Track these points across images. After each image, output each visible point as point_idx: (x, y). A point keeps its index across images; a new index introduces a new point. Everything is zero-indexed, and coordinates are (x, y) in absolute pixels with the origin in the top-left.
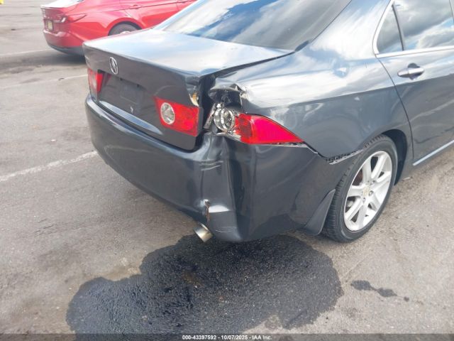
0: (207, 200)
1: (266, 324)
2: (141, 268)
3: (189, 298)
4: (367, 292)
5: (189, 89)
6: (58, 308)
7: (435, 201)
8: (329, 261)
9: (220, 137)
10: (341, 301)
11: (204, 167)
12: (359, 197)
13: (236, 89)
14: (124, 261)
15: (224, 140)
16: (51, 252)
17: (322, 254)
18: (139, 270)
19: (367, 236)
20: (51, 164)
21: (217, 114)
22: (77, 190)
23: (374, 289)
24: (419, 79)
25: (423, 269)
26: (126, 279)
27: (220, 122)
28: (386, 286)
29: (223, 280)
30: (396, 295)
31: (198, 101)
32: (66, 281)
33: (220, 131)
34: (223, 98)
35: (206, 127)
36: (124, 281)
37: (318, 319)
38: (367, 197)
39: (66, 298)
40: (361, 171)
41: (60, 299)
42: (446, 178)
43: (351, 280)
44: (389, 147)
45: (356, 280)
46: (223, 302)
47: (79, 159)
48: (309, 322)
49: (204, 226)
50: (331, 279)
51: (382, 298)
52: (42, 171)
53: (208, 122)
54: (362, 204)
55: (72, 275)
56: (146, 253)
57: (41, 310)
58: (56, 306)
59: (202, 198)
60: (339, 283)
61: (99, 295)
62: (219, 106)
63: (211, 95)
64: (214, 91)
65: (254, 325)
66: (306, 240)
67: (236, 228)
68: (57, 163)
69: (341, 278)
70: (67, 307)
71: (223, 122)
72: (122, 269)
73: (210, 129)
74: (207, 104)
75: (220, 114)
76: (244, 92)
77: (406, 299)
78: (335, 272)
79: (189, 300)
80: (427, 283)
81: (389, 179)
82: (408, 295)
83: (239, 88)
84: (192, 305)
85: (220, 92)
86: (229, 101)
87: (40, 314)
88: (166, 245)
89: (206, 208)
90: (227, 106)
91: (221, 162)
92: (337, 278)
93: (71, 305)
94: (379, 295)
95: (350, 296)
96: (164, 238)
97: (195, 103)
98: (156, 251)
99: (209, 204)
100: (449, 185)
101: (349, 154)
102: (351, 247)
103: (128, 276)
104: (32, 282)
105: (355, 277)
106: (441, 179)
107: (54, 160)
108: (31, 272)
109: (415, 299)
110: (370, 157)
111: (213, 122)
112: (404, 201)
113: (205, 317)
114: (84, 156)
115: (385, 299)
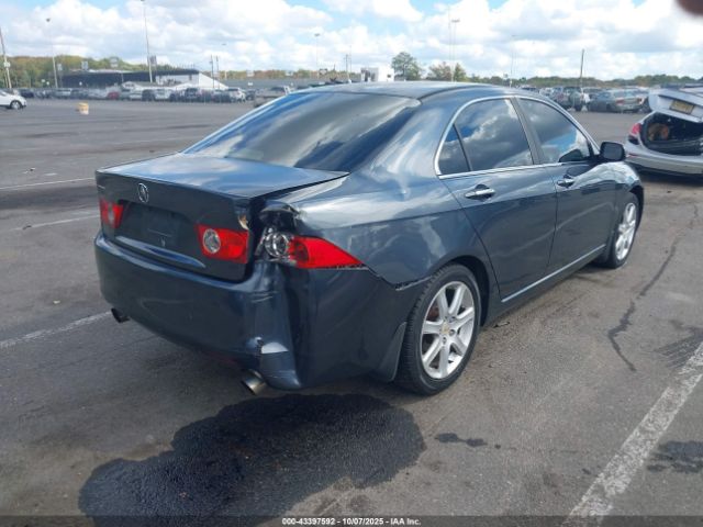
0: (259, 338)
1: (335, 487)
2: (173, 444)
3: (238, 469)
4: (454, 444)
5: (238, 212)
6: (66, 496)
7: (535, 346)
8: (409, 416)
9: (273, 264)
10: (424, 455)
11: (256, 298)
12: (437, 335)
13: (289, 210)
14: (150, 438)
15: (277, 267)
16: (45, 437)
17: (401, 410)
18: (170, 446)
19: (454, 387)
20: (29, 336)
21: (268, 238)
22: (72, 364)
23: (461, 440)
24: (490, 201)
25: (518, 416)
26: (155, 457)
27: (272, 247)
28: (475, 436)
29: (280, 448)
30: (486, 444)
31: (248, 225)
32: (73, 467)
33: (272, 257)
34: (275, 221)
35: (257, 254)
36: (152, 460)
37: (397, 476)
38: (448, 337)
39: (76, 485)
40: (435, 303)
41: (67, 487)
42: (549, 321)
43: (434, 435)
44: (466, 277)
45: (442, 433)
46: (281, 470)
47: (70, 327)
48: (386, 480)
49: (256, 373)
50: (411, 436)
51: (471, 448)
52: (17, 344)
53: (259, 248)
54: (442, 345)
55: (79, 459)
56: (178, 427)
57: (42, 502)
58: (64, 493)
59: (253, 336)
60: (421, 439)
61: (120, 477)
62: (271, 230)
63: (262, 217)
64: (264, 213)
65: (321, 489)
66: (381, 398)
67: (294, 372)
68: (38, 333)
69: (423, 433)
70: (78, 494)
71: (275, 247)
72: (148, 447)
73: (261, 256)
74: (257, 228)
75: (271, 239)
76: (298, 213)
77: (498, 447)
78: (417, 428)
79: (238, 471)
80: (521, 429)
81: (473, 316)
82: (500, 442)
83: (292, 209)
84: (243, 477)
85: (272, 214)
86: (282, 225)
87: (41, 504)
88: (203, 417)
89: (258, 349)
90: (280, 230)
91: (275, 292)
92: (419, 433)
93: (83, 491)
94: (466, 446)
95: (434, 449)
96: (199, 410)
97: (244, 226)
98: (192, 424)
99: (262, 343)
100: (552, 329)
101: (416, 281)
102: (434, 400)
103: (157, 454)
104: (24, 472)
105: (440, 430)
106: (544, 323)
107: (33, 330)
108: (21, 461)
109: (508, 446)
110: (445, 287)
111: (264, 248)
112: (499, 349)
113: (260, 486)
114: (78, 323)
115: (474, 449)
